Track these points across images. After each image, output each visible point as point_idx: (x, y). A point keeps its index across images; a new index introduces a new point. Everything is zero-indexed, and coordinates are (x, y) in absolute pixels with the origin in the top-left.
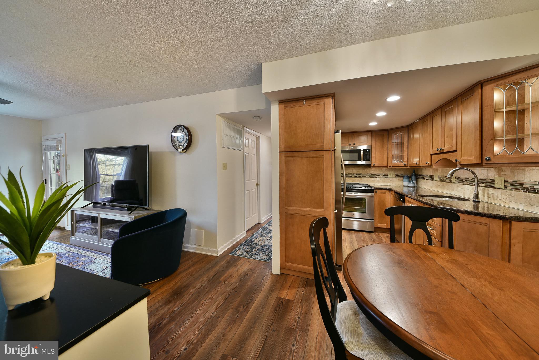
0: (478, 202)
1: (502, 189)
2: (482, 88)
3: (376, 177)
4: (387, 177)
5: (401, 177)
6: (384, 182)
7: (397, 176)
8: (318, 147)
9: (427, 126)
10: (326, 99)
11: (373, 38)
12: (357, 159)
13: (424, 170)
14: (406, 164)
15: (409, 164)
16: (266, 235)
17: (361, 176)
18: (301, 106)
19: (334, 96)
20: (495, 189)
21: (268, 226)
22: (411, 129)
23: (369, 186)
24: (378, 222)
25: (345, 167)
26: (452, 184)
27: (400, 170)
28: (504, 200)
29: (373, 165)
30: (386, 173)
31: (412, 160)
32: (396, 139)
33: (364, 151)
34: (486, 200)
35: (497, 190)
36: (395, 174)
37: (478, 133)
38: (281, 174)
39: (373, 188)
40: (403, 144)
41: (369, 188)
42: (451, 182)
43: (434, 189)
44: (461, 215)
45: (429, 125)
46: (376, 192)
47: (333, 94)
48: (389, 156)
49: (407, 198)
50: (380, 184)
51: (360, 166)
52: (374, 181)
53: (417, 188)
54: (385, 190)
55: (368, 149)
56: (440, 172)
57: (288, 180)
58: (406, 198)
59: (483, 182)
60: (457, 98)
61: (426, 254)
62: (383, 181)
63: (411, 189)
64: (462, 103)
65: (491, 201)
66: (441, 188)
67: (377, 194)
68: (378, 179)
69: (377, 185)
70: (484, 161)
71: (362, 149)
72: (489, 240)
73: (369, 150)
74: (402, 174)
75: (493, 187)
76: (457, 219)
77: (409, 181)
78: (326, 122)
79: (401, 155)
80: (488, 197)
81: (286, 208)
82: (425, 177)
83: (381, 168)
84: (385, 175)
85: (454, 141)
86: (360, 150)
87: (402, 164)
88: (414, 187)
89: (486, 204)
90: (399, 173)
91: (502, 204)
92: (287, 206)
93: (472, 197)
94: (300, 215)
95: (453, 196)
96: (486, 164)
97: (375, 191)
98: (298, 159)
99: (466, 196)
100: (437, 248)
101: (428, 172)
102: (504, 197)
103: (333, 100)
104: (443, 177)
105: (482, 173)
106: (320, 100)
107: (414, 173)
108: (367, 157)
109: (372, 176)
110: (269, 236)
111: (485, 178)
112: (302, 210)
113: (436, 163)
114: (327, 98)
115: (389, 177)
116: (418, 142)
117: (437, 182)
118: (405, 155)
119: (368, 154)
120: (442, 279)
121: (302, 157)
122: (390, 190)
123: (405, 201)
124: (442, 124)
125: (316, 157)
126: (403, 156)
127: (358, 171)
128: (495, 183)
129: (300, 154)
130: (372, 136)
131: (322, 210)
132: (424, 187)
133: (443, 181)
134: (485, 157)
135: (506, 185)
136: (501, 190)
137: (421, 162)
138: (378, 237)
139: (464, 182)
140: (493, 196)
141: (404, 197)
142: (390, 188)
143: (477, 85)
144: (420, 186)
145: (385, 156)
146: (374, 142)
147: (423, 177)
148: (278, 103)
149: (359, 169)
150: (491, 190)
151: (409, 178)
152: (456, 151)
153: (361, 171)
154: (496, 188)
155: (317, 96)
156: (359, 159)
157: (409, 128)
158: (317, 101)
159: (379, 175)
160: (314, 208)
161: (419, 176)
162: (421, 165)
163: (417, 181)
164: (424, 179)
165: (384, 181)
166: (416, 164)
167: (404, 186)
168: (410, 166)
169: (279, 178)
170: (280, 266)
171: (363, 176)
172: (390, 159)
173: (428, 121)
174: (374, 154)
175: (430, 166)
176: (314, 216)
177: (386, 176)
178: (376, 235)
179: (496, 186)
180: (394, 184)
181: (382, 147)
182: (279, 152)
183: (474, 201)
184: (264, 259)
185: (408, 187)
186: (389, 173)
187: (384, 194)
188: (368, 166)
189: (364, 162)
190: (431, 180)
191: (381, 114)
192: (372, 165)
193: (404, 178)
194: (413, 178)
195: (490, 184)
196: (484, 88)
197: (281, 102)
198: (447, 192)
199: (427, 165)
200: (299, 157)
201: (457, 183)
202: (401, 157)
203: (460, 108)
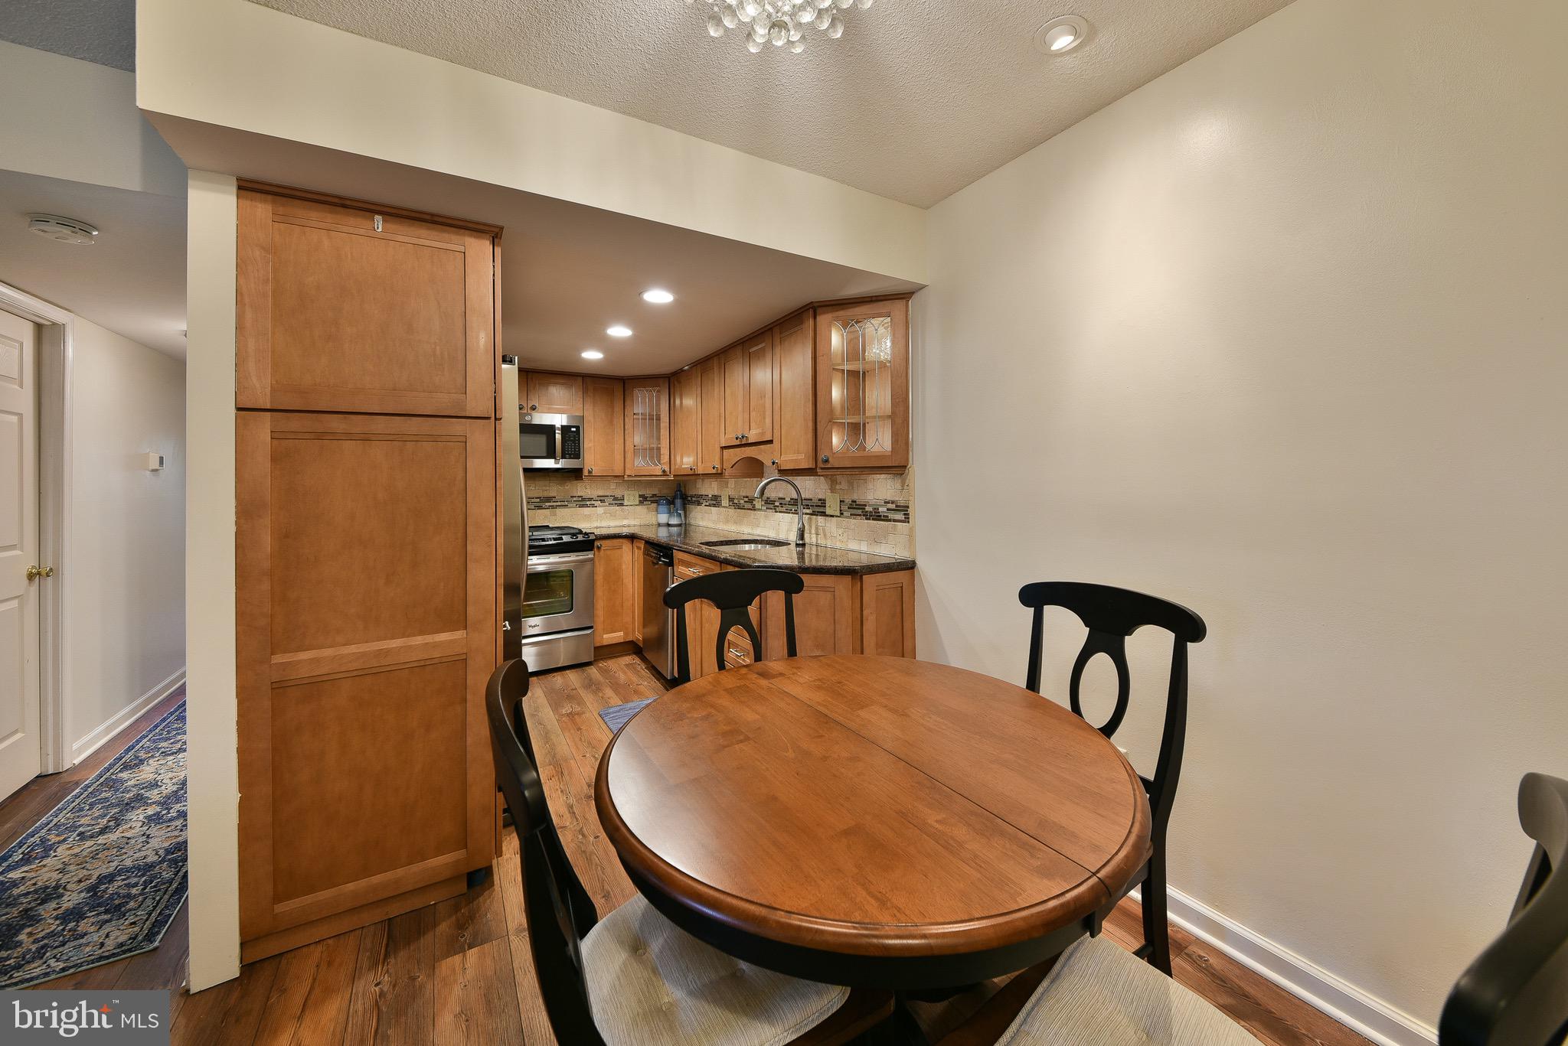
0: (803, 545)
1: (837, 516)
2: (815, 318)
3: (593, 506)
4: (622, 505)
5: (652, 502)
6: (615, 516)
7: (643, 499)
8: (441, 402)
9: (714, 380)
10: (471, 236)
11: (627, 108)
12: (545, 455)
13: (699, 484)
14: (667, 469)
15: (672, 470)
16: (116, 819)
17: (555, 504)
18: (362, 232)
19: (499, 236)
20: (827, 518)
21: (126, 767)
22: (676, 383)
23: (580, 532)
24: (604, 629)
25: (525, 477)
26: (756, 512)
27: (650, 484)
28: (840, 538)
29: (590, 472)
30: (618, 493)
31: (678, 459)
32: (641, 403)
33: (565, 429)
34: (814, 540)
35: (830, 518)
36: (640, 496)
37: (810, 405)
38: (246, 511)
39: (592, 537)
40: (658, 419)
41: (580, 538)
42: (754, 509)
43: (721, 526)
44: (805, 578)
45: (716, 379)
46: (599, 548)
47: (497, 230)
48: (626, 449)
49: (681, 553)
50: (604, 524)
51: (550, 474)
52: (588, 517)
53: (685, 528)
54: (621, 540)
55: (573, 427)
56: (732, 488)
57: (286, 537)
58: (677, 555)
59: (808, 505)
60: (771, 329)
61: (770, 685)
62: (611, 516)
63: (675, 529)
64: (781, 344)
65: (822, 542)
66: (735, 523)
67: (602, 552)
68: (600, 510)
69: (597, 528)
70: (820, 465)
71: (558, 425)
72: (834, 620)
73: (578, 428)
74: (654, 496)
75: (824, 514)
76: (799, 587)
77: (670, 513)
78: (473, 320)
79: (655, 446)
80: (817, 534)
81: (278, 659)
82: (701, 501)
83: (609, 478)
84: (616, 499)
85: (768, 421)
86: (552, 428)
87: (657, 470)
88: (680, 525)
89: (814, 548)
90: (648, 493)
91: (838, 545)
92: (285, 652)
93: (793, 537)
94: (355, 674)
95: (759, 538)
96: (822, 468)
97: (597, 543)
98: (348, 445)
99: (782, 537)
100: (780, 663)
101: (709, 488)
102: (840, 531)
103: (498, 250)
104: (739, 499)
105: (810, 487)
106: (446, 235)
107: (680, 491)
108: (571, 446)
109: (583, 502)
110: (141, 817)
111: (811, 497)
112: (363, 654)
113: (732, 467)
114: (474, 237)
115: (626, 502)
116: (694, 417)
117: (727, 510)
118: (664, 446)
119: (574, 441)
120: (822, 736)
121: (366, 438)
122: (632, 538)
123: (676, 561)
124: (745, 381)
125: (434, 438)
126: (659, 449)
127: (544, 488)
128: (827, 505)
129: (358, 425)
130: (585, 391)
131: (459, 634)
132: (701, 523)
133: (739, 507)
134: (822, 456)
135: (842, 508)
136: (835, 519)
137: (699, 464)
138: (605, 672)
139: (778, 506)
140: (824, 530)
141: (672, 553)
142: (633, 534)
143: (806, 310)
144: (692, 522)
145: (618, 447)
146: (589, 407)
147: (698, 500)
148: (234, 189)
149: (547, 482)
150: (820, 519)
151: (671, 502)
152: (771, 442)
153: (554, 489)
154: (827, 516)
155: (432, 215)
156: (551, 454)
157: (672, 379)
158: (435, 233)
159: (602, 498)
160: (422, 633)
161: (689, 498)
162: (700, 472)
163: (685, 509)
164: (699, 504)
165: (613, 516)
166: (691, 469)
167: (659, 525)
168: (674, 475)
169: (234, 528)
170: (241, 934)
171: (559, 504)
172: (629, 455)
173: (715, 370)
174: (591, 441)
175: (719, 475)
176: (422, 663)
177: (619, 502)
178: (600, 670)
179: (828, 512)
180: (636, 522)
181: (611, 422)
182: (239, 409)
183: (797, 545)
184: (122, 945)
185: (669, 525)
186: (626, 493)
187: (618, 551)
188: (576, 474)
189: (561, 464)
190: (714, 506)
191: (619, 331)
192: (586, 473)
193: (659, 505)
194: (678, 502)
195: (818, 508)
196: (818, 318)
197: (247, 187)
198: (746, 530)
199: (714, 471)
200: (349, 436)
201: (765, 511)
202: (654, 453)
203: (777, 350)
